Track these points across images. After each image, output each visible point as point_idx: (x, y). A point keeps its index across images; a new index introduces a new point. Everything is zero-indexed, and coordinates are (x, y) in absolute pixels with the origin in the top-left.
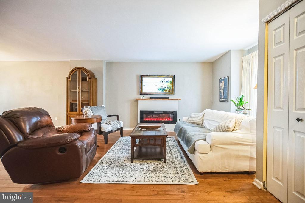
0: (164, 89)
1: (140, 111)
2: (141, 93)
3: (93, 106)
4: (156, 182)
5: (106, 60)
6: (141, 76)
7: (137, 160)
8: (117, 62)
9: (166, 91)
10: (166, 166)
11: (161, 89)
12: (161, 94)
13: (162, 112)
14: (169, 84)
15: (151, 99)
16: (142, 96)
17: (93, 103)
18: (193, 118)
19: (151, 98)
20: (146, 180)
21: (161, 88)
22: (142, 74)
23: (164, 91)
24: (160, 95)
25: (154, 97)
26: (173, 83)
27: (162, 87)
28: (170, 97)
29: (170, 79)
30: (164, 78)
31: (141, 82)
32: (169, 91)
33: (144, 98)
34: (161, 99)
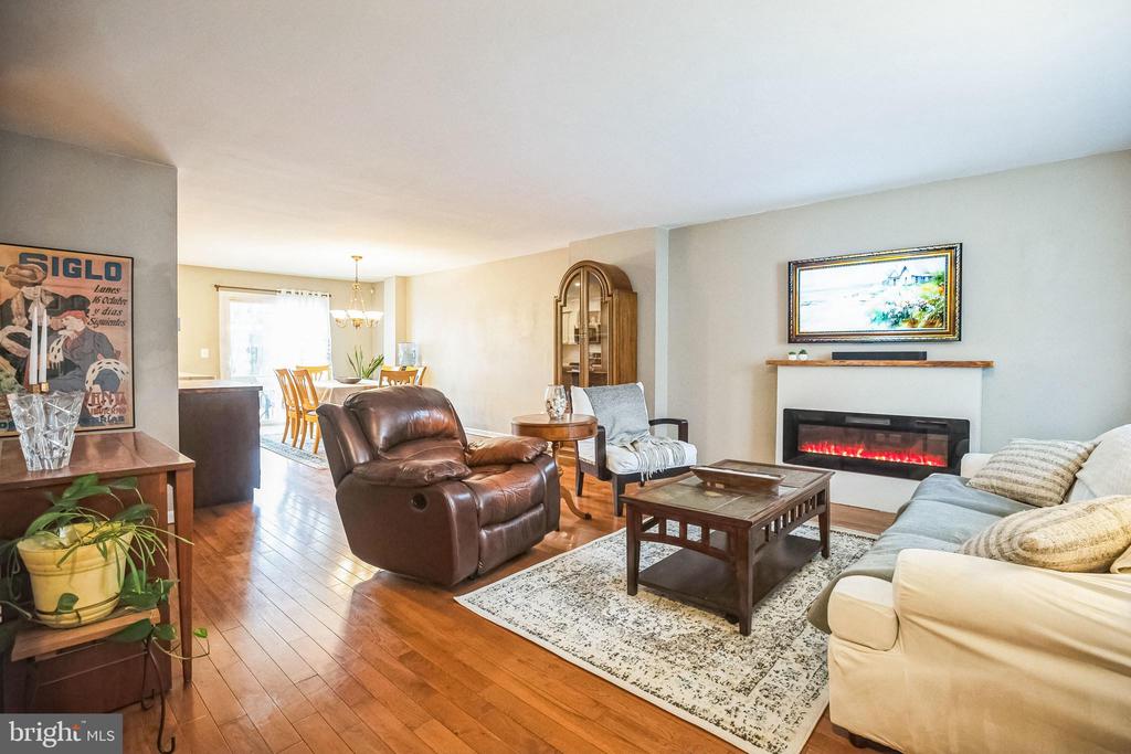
0: (905, 316)
1: (786, 411)
2: (794, 337)
3: (619, 383)
4: (633, 686)
5: (668, 226)
6: (795, 266)
7: (653, 592)
8: (706, 224)
9: (914, 322)
10: (732, 648)
11: (885, 317)
12: (889, 338)
13: (888, 422)
14: (932, 290)
15: (837, 362)
16: (797, 348)
17: (619, 376)
18: (1009, 466)
19: (836, 356)
20: (610, 664)
21: (887, 309)
22: (799, 258)
23: (904, 326)
24: (882, 342)
25: (852, 352)
26: (954, 284)
27: (893, 307)
28: (936, 352)
29: (937, 265)
30: (901, 265)
31: (791, 292)
32: (932, 324)
33: (803, 357)
34: (882, 363)
